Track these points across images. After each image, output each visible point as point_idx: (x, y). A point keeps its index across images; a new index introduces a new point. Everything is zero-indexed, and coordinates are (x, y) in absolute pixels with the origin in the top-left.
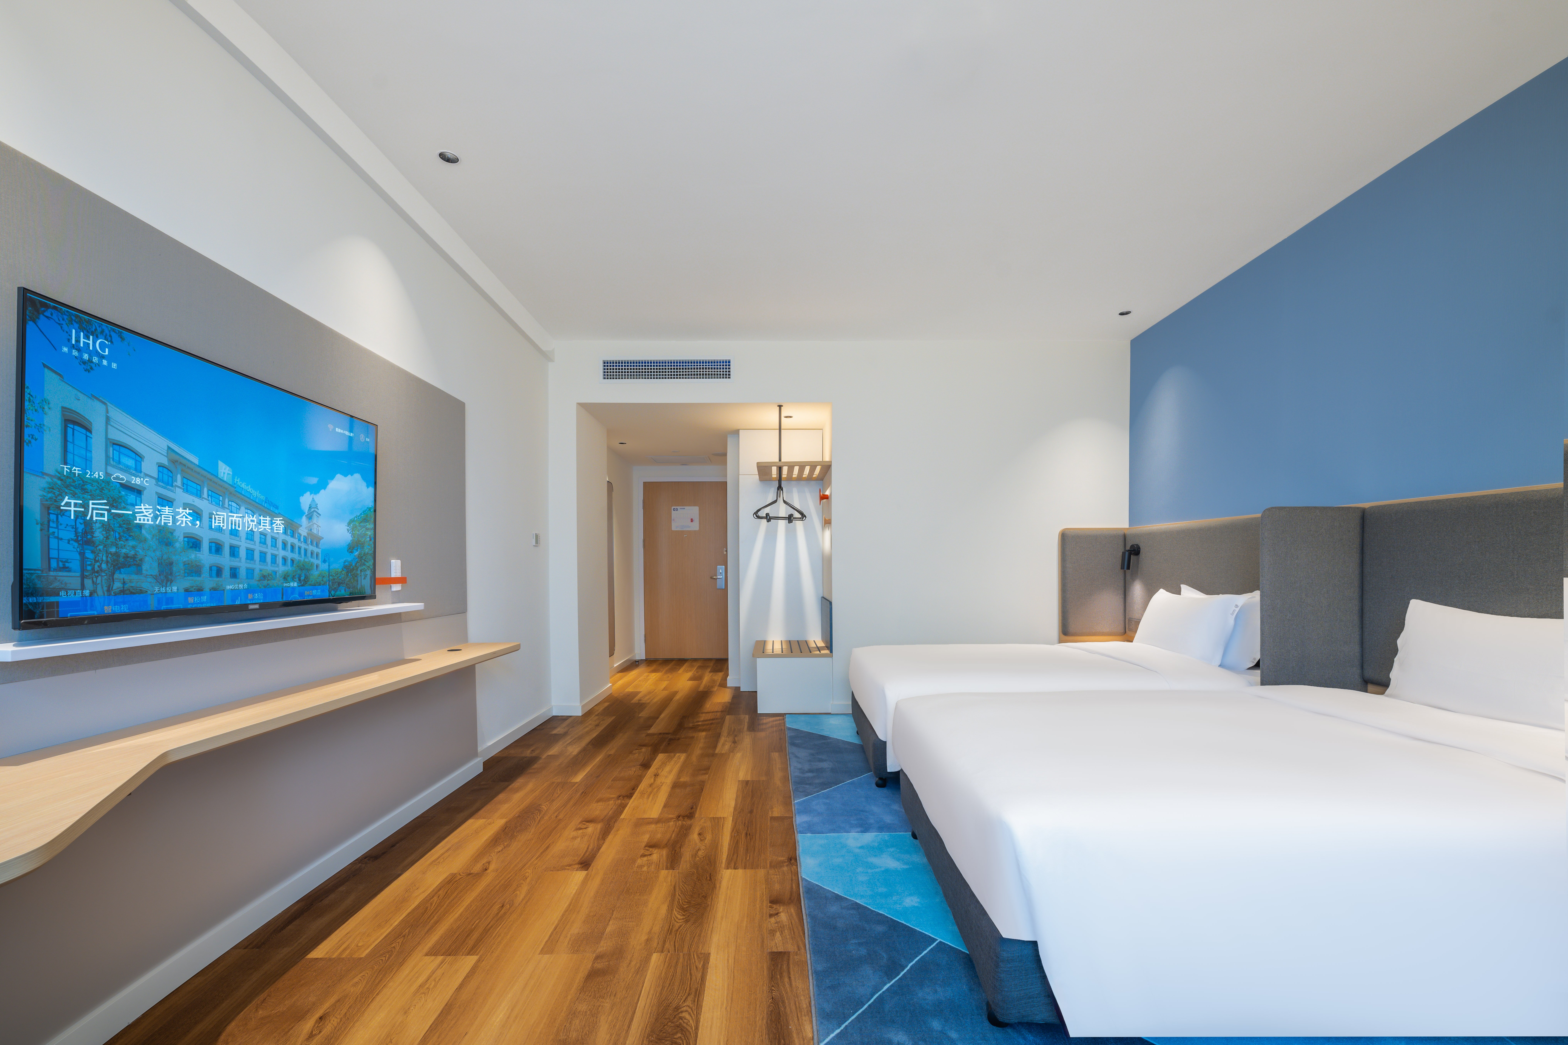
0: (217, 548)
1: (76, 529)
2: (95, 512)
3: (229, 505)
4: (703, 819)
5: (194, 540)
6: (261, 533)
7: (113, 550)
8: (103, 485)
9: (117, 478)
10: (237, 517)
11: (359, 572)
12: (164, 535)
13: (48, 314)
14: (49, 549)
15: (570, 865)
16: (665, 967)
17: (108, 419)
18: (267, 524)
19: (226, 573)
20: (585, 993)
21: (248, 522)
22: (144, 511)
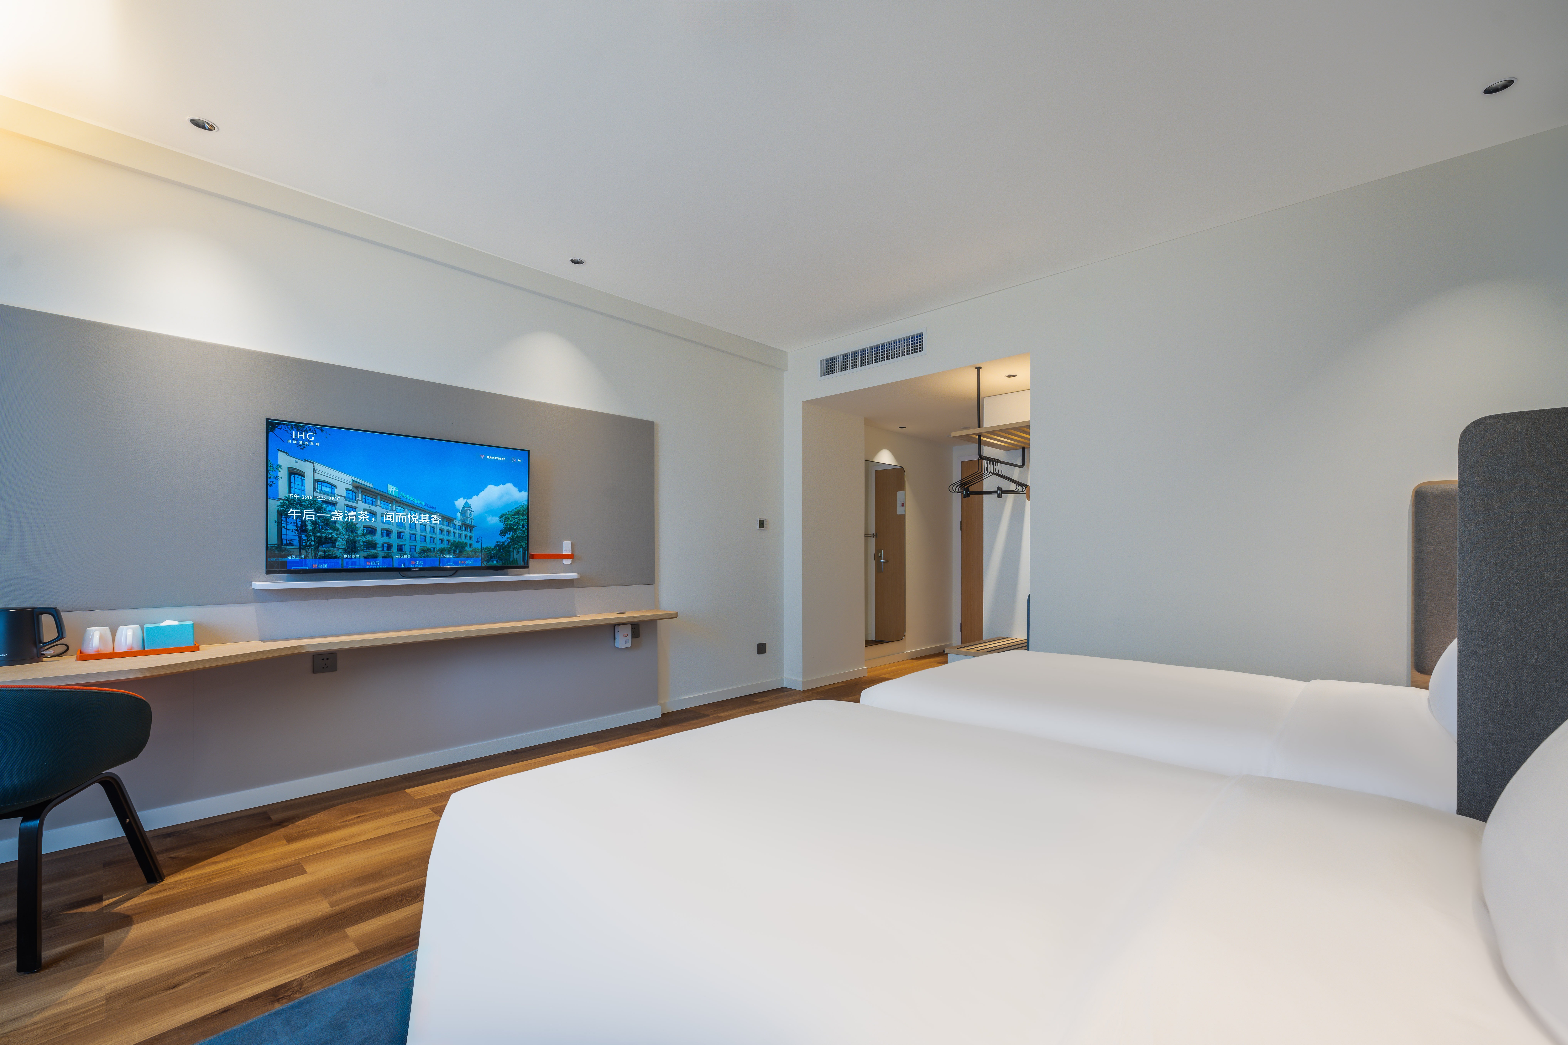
0: (388, 533)
1: (297, 524)
2: (307, 515)
3: (396, 508)
5: (371, 529)
6: (421, 524)
7: (318, 534)
8: (312, 502)
9: (320, 498)
10: (402, 515)
11: (511, 549)
12: (351, 527)
13: (280, 427)
14: (282, 534)
17: (314, 470)
18: (427, 519)
19: (395, 548)
21: (411, 518)
22: (337, 514)
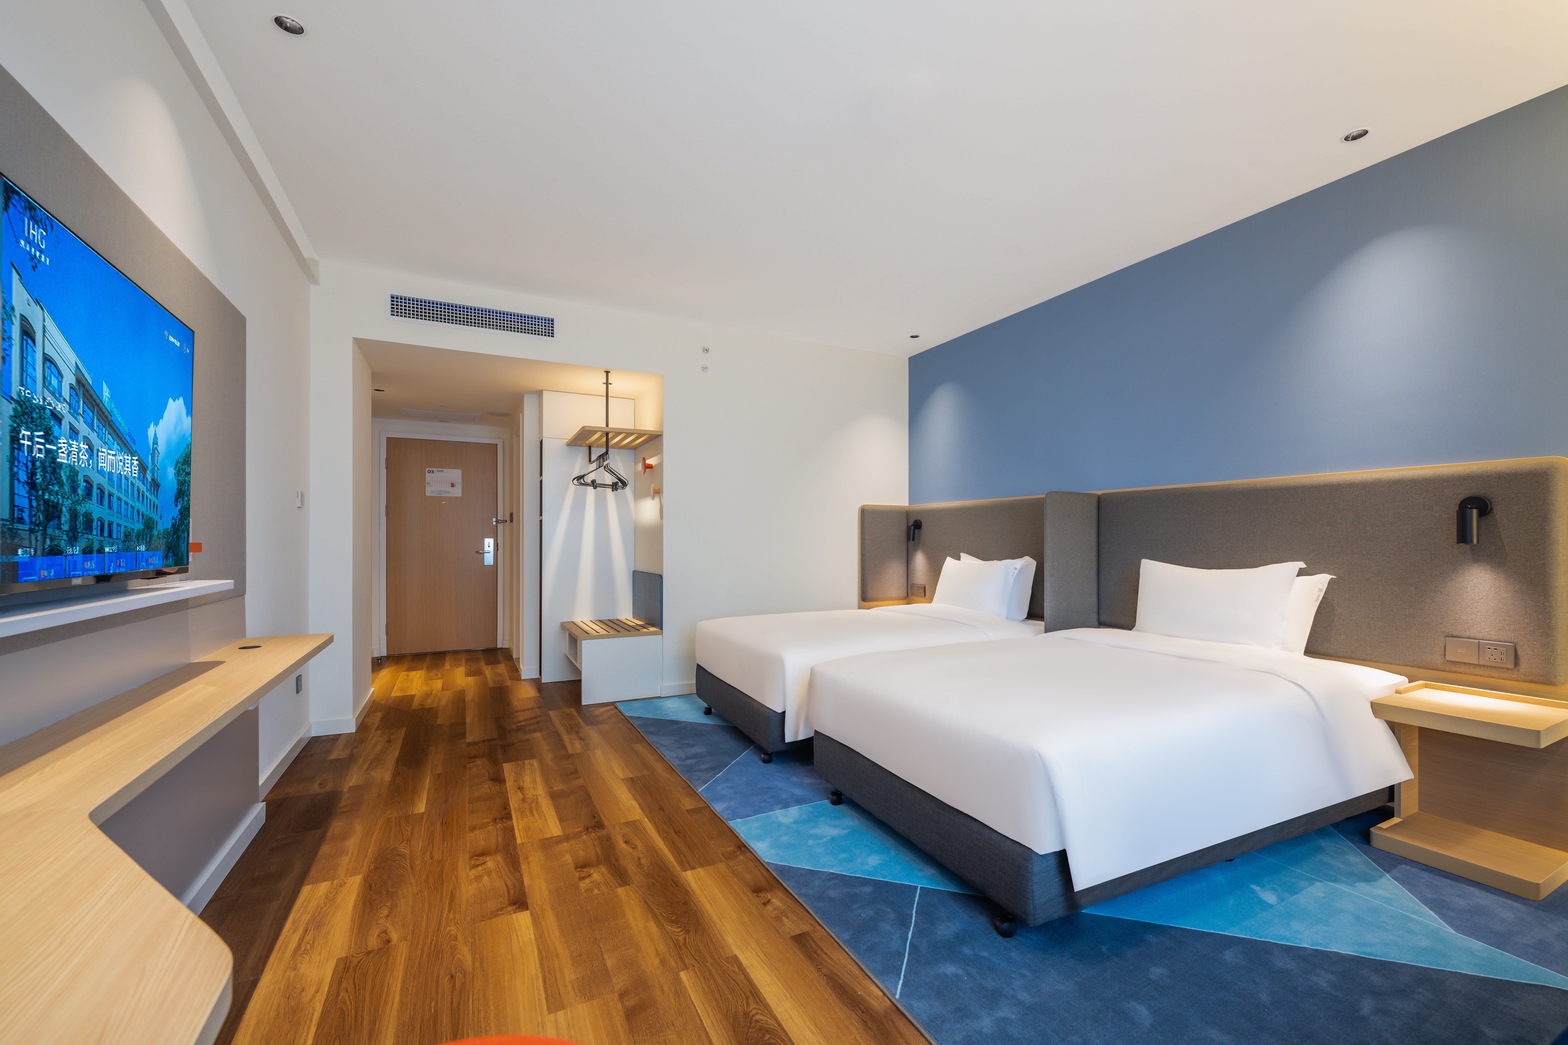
3: (108, 439)
4: (617, 826)
15: (501, 909)
16: (702, 981)
17: (44, 329)
20: (639, 1035)
